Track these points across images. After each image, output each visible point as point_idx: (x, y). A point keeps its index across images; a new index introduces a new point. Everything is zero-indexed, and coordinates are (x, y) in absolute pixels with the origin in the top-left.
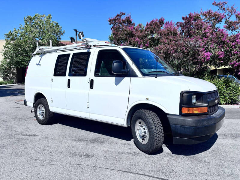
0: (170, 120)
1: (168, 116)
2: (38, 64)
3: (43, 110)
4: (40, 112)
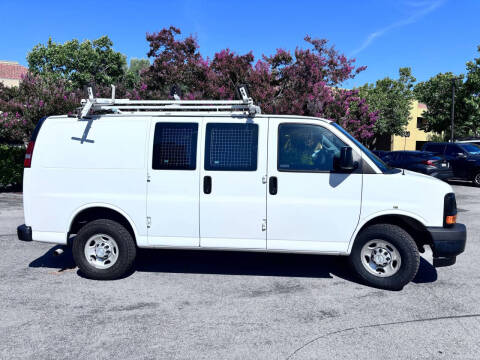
0: (433, 235)
1: (429, 230)
2: (83, 139)
3: (107, 247)
4: (101, 252)
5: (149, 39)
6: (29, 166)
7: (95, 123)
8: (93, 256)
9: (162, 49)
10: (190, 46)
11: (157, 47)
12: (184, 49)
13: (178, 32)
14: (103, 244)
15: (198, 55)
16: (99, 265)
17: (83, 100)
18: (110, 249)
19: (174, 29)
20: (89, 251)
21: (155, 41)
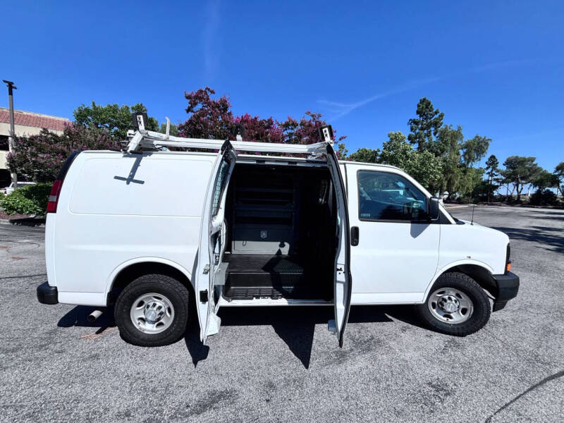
2: (130, 179)
3: (160, 308)
4: (152, 314)
5: (188, 97)
6: (54, 211)
7: (146, 160)
8: (141, 319)
9: (199, 106)
10: (223, 105)
11: (196, 104)
12: (218, 107)
13: (213, 92)
14: (154, 305)
15: (230, 114)
16: (150, 329)
17: (131, 131)
18: (163, 310)
19: (209, 89)
20: (136, 313)
21: (194, 99)
